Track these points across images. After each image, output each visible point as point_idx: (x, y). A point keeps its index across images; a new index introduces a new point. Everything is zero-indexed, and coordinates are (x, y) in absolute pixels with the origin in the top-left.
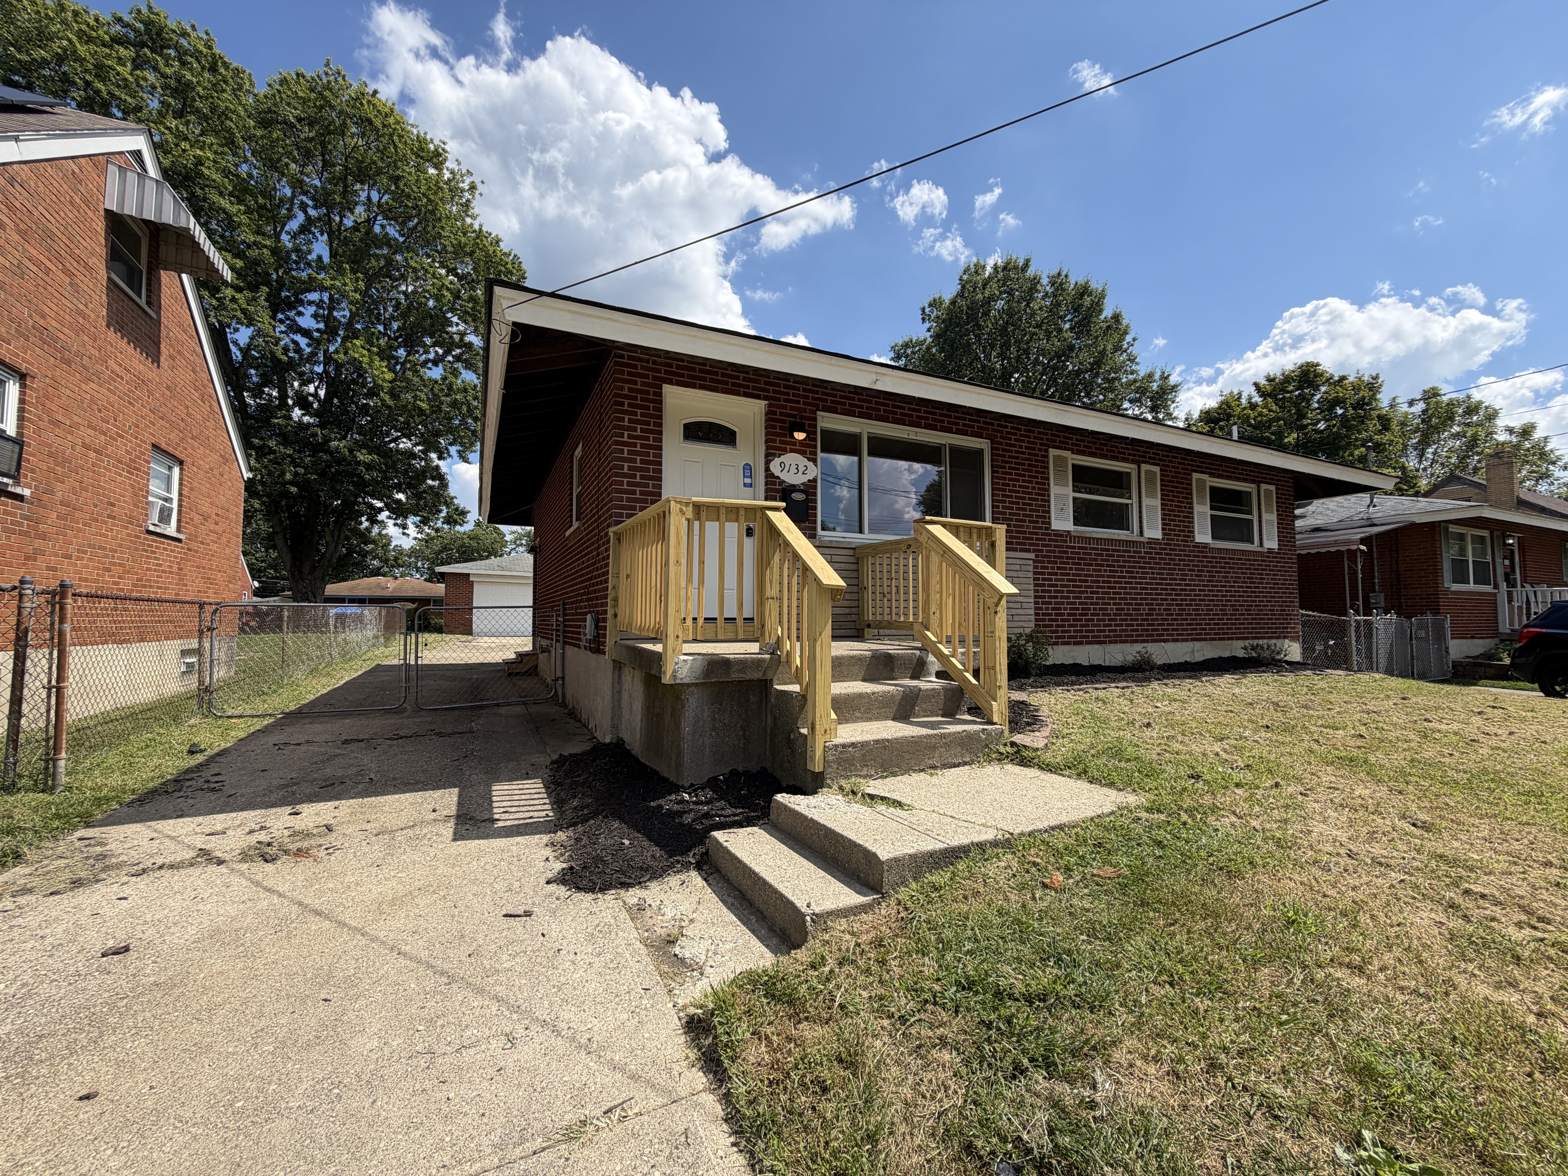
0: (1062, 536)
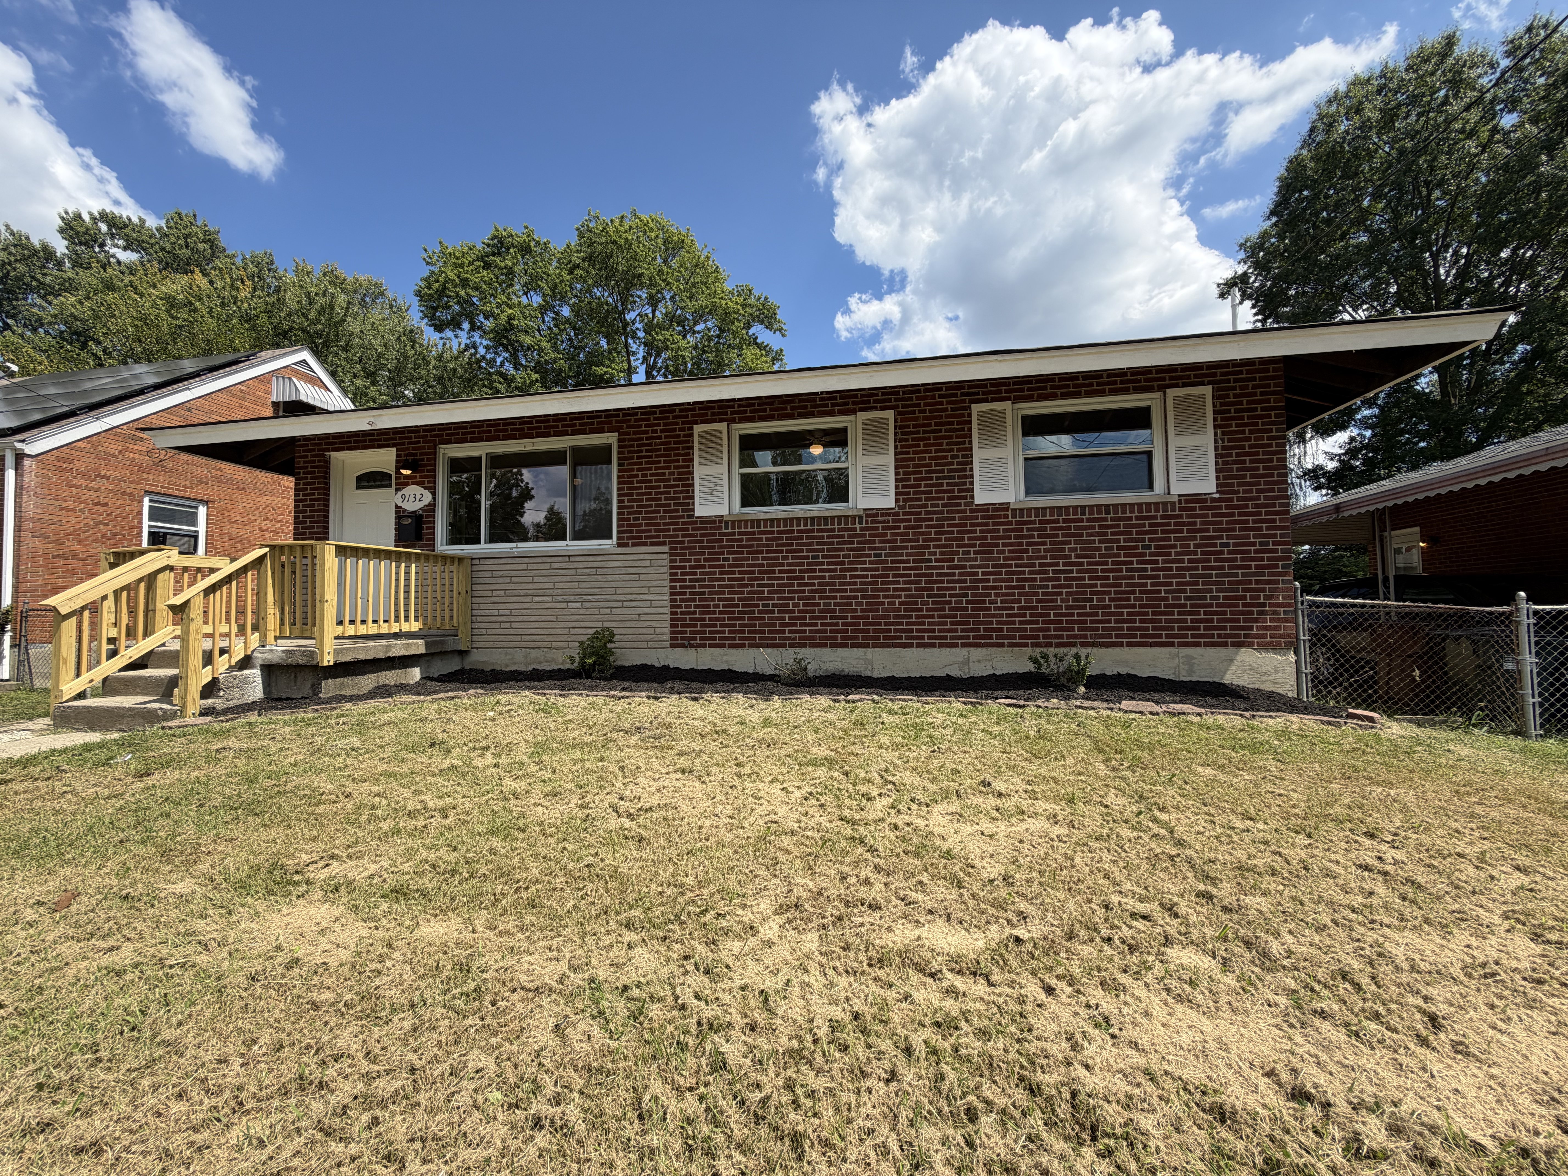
0: (712, 522)
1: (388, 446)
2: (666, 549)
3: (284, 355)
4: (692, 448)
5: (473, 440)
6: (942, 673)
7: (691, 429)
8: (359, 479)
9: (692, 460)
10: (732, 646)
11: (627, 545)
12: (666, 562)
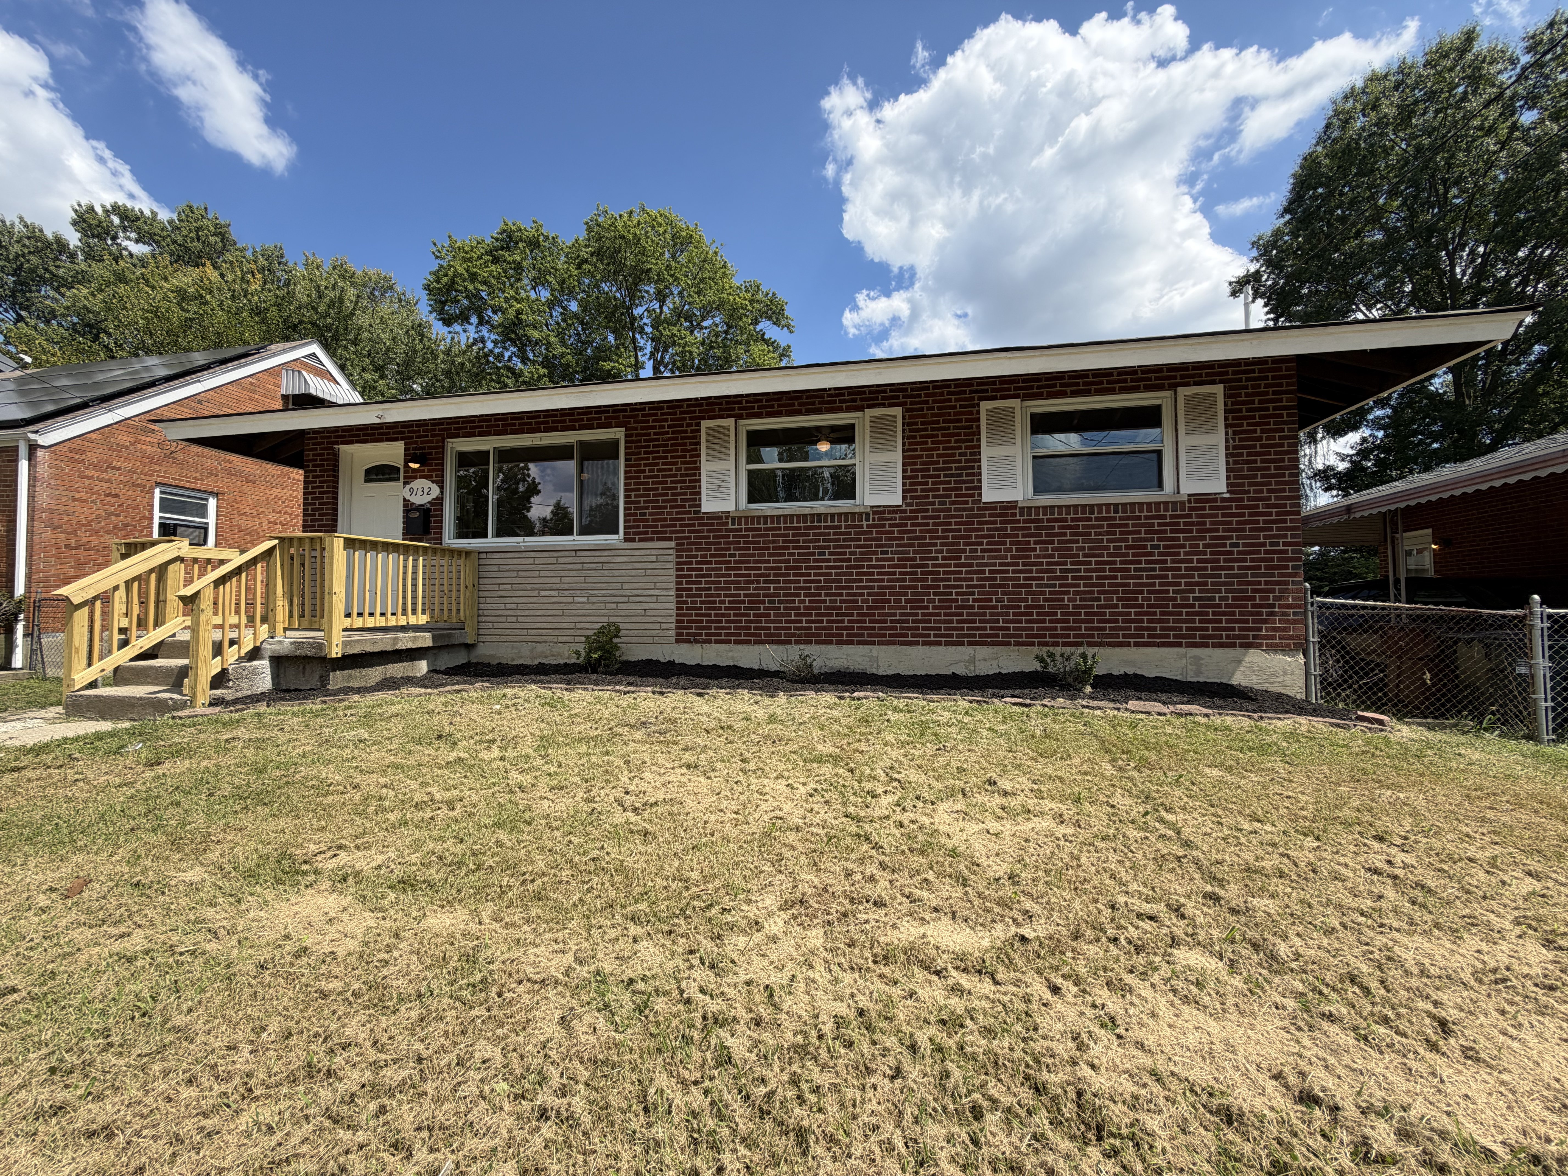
0: (721, 518)
1: (396, 439)
2: (672, 544)
3: (294, 348)
4: (699, 444)
5: (481, 434)
6: (948, 672)
7: (699, 424)
8: (368, 472)
9: (699, 456)
10: (737, 642)
11: (633, 540)
12: (673, 558)
